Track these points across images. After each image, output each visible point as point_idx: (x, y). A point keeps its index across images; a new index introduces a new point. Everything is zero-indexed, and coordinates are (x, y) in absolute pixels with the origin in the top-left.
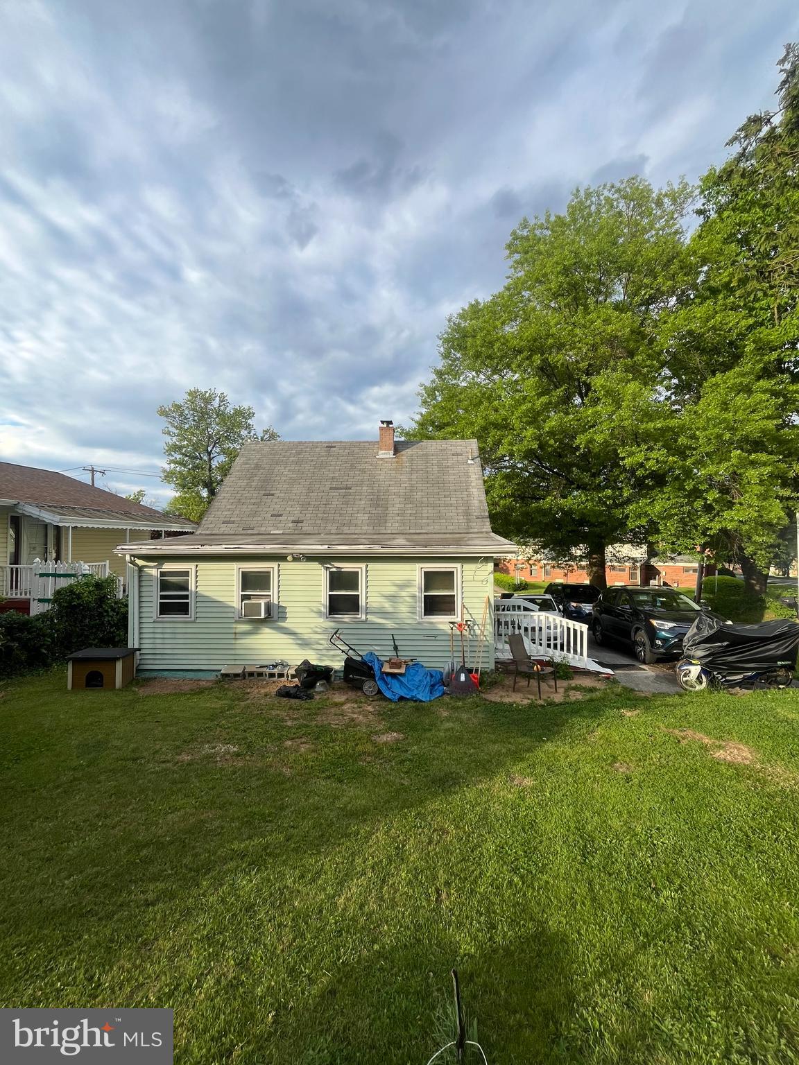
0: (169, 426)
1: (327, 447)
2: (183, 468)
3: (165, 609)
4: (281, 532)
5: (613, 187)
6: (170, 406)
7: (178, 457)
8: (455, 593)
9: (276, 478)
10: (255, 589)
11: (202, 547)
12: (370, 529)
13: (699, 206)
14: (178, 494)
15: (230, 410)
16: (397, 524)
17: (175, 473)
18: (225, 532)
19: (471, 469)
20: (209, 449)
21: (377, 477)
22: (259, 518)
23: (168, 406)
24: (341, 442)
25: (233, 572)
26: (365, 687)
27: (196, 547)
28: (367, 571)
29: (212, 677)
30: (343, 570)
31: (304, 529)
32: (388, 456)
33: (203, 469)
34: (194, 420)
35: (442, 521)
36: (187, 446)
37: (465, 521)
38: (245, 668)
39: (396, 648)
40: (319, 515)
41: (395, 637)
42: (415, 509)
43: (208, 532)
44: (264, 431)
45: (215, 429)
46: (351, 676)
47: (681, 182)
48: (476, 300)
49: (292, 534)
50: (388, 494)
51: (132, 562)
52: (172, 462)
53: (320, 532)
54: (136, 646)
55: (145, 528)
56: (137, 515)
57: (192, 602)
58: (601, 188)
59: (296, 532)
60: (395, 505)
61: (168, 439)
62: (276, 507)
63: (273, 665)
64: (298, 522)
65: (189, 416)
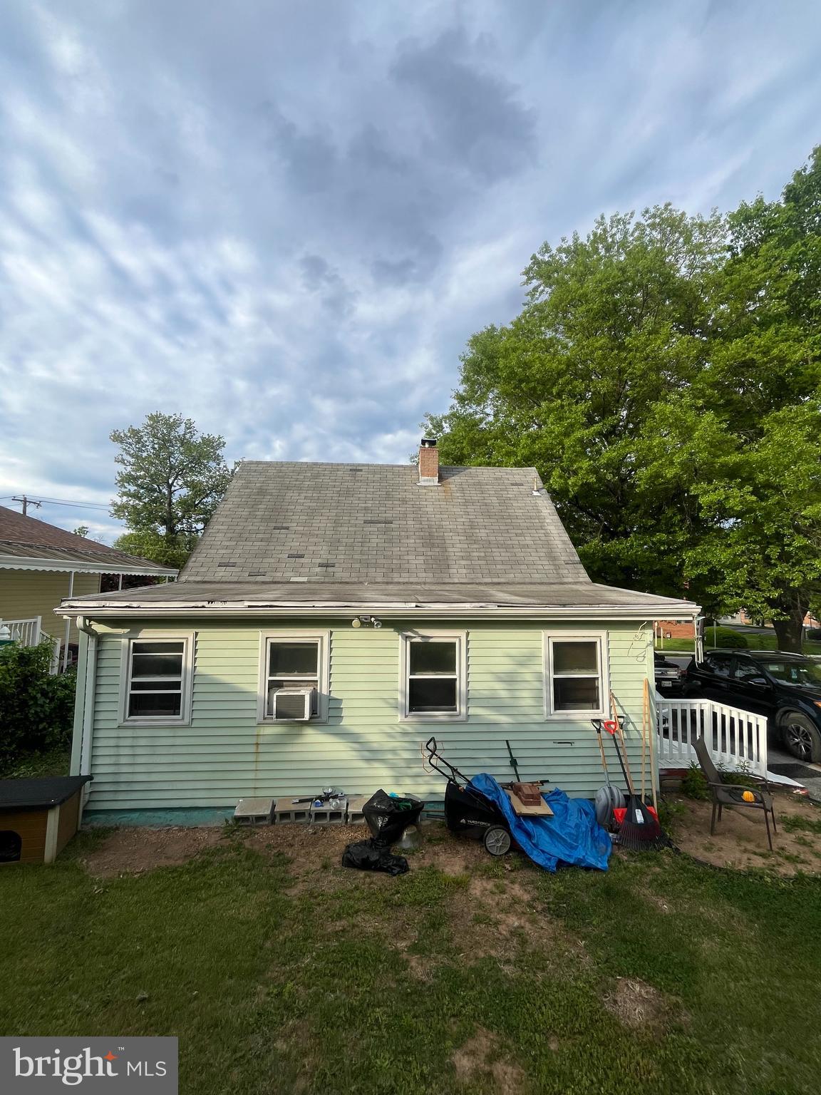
0: (124, 453)
1: (351, 470)
2: (137, 502)
3: (139, 705)
4: (305, 579)
5: (647, 212)
6: (126, 431)
7: (133, 488)
8: (599, 676)
9: (289, 507)
10: (289, 670)
11: (210, 605)
12: (429, 577)
13: (727, 242)
14: (127, 532)
15: (197, 439)
16: (465, 571)
17: (127, 508)
18: (224, 579)
19: (540, 502)
20: (170, 482)
21: (424, 509)
22: (272, 560)
23: (124, 430)
24: (368, 465)
25: (257, 643)
26: (490, 841)
27: (200, 604)
28: (468, 642)
29: (217, 821)
30: (431, 640)
31: (337, 575)
32: (432, 484)
33: (161, 503)
34: (154, 448)
35: (522, 567)
36: (144, 477)
37: (552, 567)
38: (274, 806)
39: (514, 763)
40: (356, 557)
41: (512, 745)
42: (483, 550)
43: (198, 579)
44: (236, 463)
45: (178, 457)
46: (463, 821)
47: (713, 215)
48: (492, 326)
49: (322, 583)
50: (442, 530)
51: (87, 629)
52: (124, 494)
53: (361, 579)
54: (85, 772)
55: (97, 571)
56: (86, 554)
57: (185, 692)
58: (628, 217)
59: (327, 580)
60: (456, 546)
61: (121, 468)
62: (295, 544)
63: (320, 798)
64: (327, 566)
65: (147, 444)
